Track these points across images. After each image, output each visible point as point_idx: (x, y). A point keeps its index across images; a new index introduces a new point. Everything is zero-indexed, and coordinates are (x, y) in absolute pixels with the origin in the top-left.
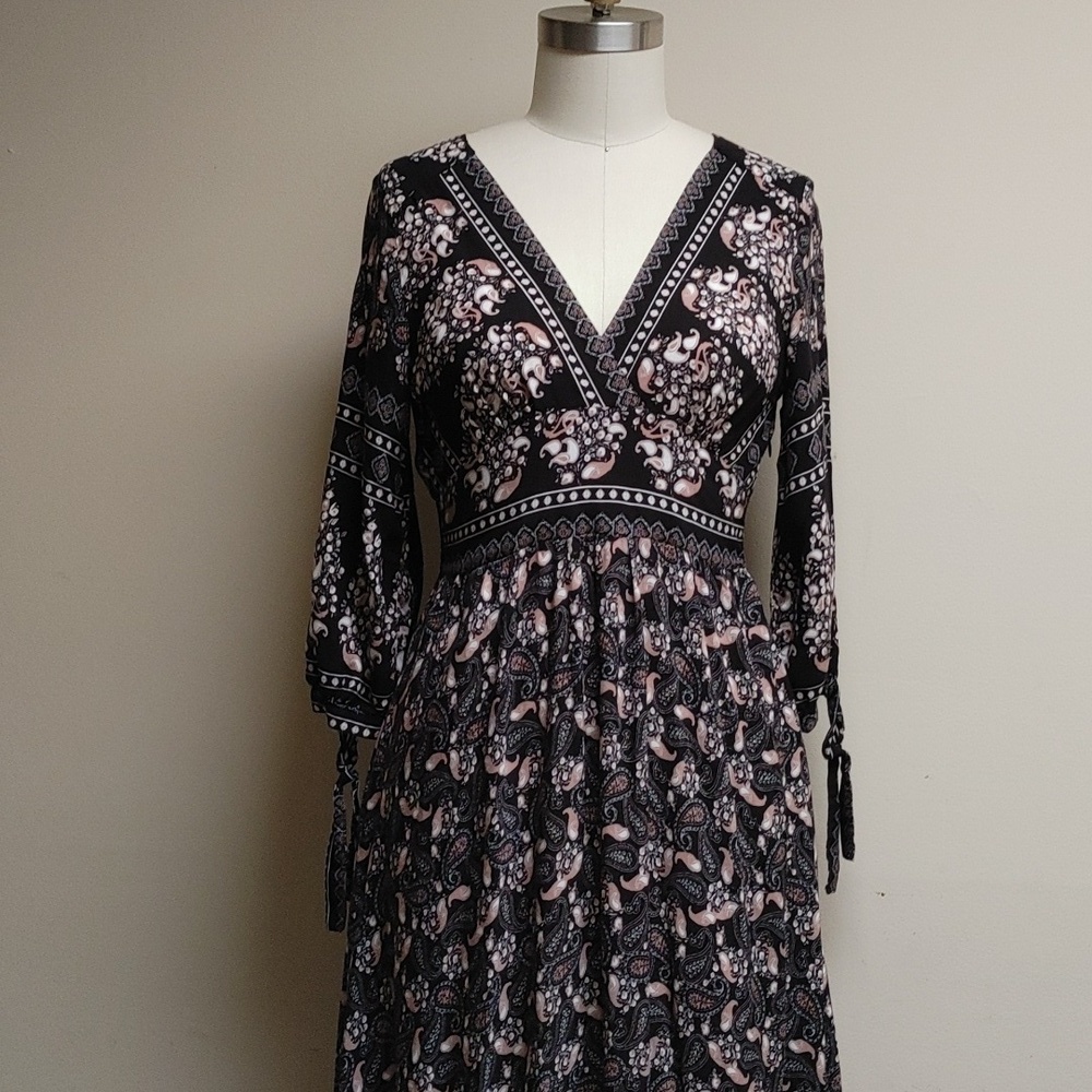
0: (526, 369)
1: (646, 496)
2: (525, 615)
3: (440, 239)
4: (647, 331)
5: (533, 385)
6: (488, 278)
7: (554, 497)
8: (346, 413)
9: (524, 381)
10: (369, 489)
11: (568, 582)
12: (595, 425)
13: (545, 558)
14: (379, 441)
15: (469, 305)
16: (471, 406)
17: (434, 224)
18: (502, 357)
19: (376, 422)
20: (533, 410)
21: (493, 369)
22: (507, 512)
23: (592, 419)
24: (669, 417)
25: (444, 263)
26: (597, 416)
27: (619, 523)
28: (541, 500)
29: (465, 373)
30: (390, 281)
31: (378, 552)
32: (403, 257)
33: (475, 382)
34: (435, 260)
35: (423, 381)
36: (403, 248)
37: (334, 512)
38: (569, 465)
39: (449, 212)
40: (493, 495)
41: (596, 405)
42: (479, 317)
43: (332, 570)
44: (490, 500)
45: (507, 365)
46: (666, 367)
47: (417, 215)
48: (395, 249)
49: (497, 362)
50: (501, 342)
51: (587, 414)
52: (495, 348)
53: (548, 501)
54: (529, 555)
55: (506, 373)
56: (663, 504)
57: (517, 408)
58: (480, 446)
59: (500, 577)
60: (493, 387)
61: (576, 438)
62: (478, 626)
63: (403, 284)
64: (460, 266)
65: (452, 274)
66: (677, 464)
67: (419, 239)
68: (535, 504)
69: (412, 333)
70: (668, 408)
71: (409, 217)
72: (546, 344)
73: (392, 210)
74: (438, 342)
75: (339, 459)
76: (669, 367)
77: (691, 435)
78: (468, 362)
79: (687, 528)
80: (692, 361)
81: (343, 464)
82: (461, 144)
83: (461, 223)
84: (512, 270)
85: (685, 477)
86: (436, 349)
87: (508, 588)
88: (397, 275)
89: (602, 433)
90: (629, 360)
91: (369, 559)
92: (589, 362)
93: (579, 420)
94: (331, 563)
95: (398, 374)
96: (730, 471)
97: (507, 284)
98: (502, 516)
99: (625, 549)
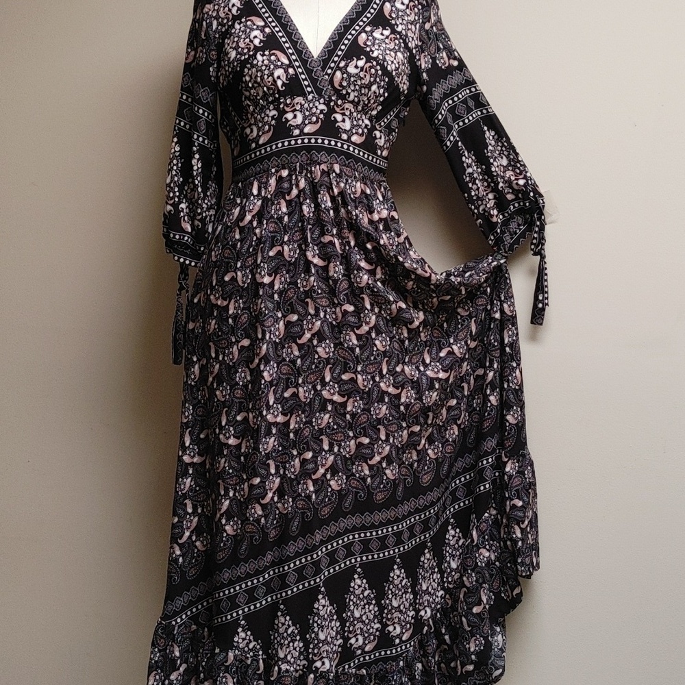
0: (276, 75)
1: (336, 142)
2: (276, 202)
3: (234, 5)
4: (339, 56)
5: (279, 83)
6: (258, 26)
7: (289, 142)
8: (184, 97)
9: (275, 81)
10: (195, 137)
11: (297, 186)
12: (311, 105)
13: (285, 173)
14: (201, 111)
15: (247, 40)
16: (247, 94)
18: (264, 68)
19: (199, 102)
20: (279, 97)
21: (259, 74)
22: (265, 149)
23: (310, 102)
24: (349, 102)
25: (235, 18)
26: (312, 100)
27: (323, 156)
28: (283, 143)
29: (245, 76)
30: (208, 27)
31: (200, 170)
32: (214, 15)
33: (250, 81)
34: (231, 17)
35: (224, 80)
36: (214, 10)
37: (177, 149)
38: (297, 125)
40: (258, 141)
41: (312, 95)
42: (252, 47)
43: (176, 179)
44: (257, 143)
45: (266, 72)
46: (348, 75)
48: (210, 10)
49: (261, 71)
50: (263, 60)
51: (307, 99)
52: (260, 64)
53: (286, 144)
54: (277, 171)
55: (266, 77)
56: (345, 147)
57: (271, 95)
58: (252, 115)
59: (262, 183)
60: (259, 84)
61: (301, 112)
62: (251, 208)
63: (214, 28)
64: (243, 20)
65: (239, 24)
66: (353, 126)
67: (222, 5)
68: (280, 145)
69: (219, 55)
70: (349, 97)
72: (286, 62)
74: (231, 59)
75: (180, 121)
76: (350, 75)
77: (360, 111)
78: (246, 70)
79: (357, 160)
80: (361, 73)
81: (182, 124)
84: (270, 23)
85: (357, 133)
86: (230, 63)
87: (266, 188)
88: (211, 24)
89: (315, 109)
90: (329, 71)
91: (195, 173)
92: (309, 72)
93: (303, 102)
94: (176, 175)
95: (211, 76)
96: (381, 131)
97: (267, 30)
98: (263, 151)
99: (326, 169)
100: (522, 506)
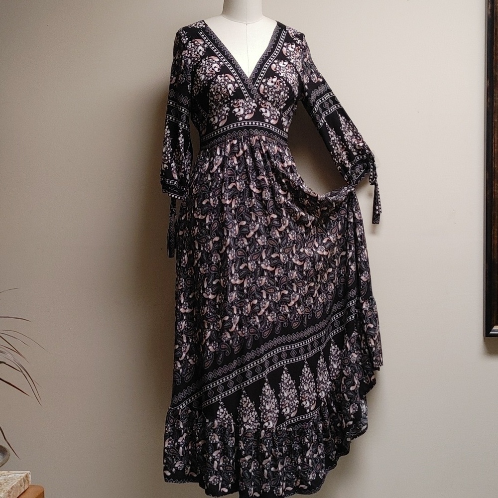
0: (228, 88)
1: (263, 124)
2: (231, 158)
3: (200, 50)
4: (262, 77)
5: (230, 92)
6: (216, 61)
7: (237, 124)
8: (171, 103)
9: (228, 91)
10: (180, 124)
11: (243, 148)
12: (248, 104)
13: (235, 142)
14: (183, 110)
15: (211, 69)
16: (212, 99)
17: (198, 46)
18: (222, 84)
19: (182, 105)
20: (231, 99)
21: (219, 87)
22: (223, 129)
23: (247, 102)
24: (269, 101)
25: (202, 57)
26: (249, 101)
27: (256, 132)
28: (233, 125)
29: (211, 89)
30: (185, 63)
31: (183, 143)
32: (189, 56)
33: (214, 91)
34: (199, 57)
35: (196, 92)
36: (189, 53)
37: (169, 132)
38: (241, 115)
39: (202, 43)
40: (219, 124)
41: (248, 98)
42: (214, 73)
43: (169, 149)
44: (218, 126)
45: (223, 86)
47: (192, 44)
48: (186, 54)
49: (220, 85)
50: (221, 79)
51: (246, 100)
52: (220, 81)
53: (235, 125)
54: (230, 141)
55: (223, 89)
56: (268, 126)
57: (226, 99)
58: (215, 110)
59: (222, 148)
60: (219, 93)
61: (243, 107)
62: (216, 162)
63: (189, 63)
64: (207, 58)
65: (205, 60)
66: (271, 115)
67: (193, 51)
68: (232, 126)
69: (192, 79)
70: (269, 99)
71: (190, 44)
72: (234, 80)
73: (184, 42)
74: (202, 80)
75: (169, 117)
76: (269, 87)
77: (275, 107)
78: (212, 85)
79: (275, 134)
80: (275, 85)
81: (171, 118)
82: (203, 23)
83: (206, 46)
84: (222, 59)
85: (273, 119)
87: (225, 151)
88: (187, 61)
89: (250, 106)
90: (257, 85)
91: (180, 145)
92: (246, 85)
93: (244, 102)
94: (168, 147)
95: (188, 90)
96: (285, 118)
97: (221, 63)
98: (222, 130)
99: (258, 139)
100: (373, 328)
